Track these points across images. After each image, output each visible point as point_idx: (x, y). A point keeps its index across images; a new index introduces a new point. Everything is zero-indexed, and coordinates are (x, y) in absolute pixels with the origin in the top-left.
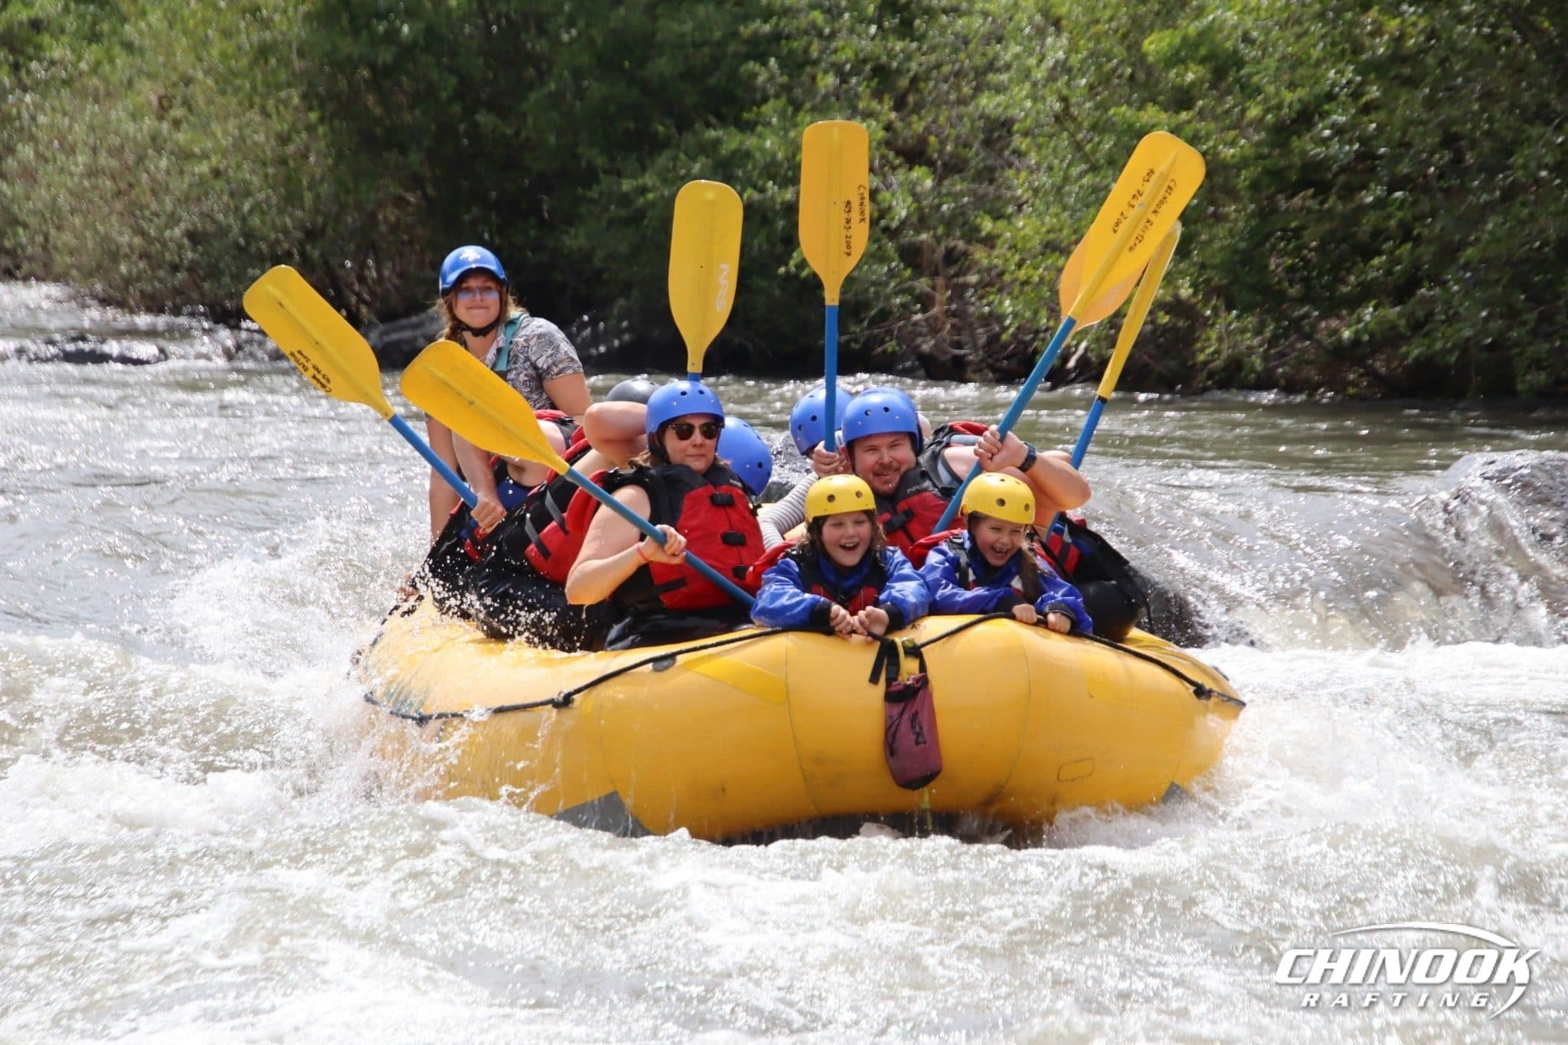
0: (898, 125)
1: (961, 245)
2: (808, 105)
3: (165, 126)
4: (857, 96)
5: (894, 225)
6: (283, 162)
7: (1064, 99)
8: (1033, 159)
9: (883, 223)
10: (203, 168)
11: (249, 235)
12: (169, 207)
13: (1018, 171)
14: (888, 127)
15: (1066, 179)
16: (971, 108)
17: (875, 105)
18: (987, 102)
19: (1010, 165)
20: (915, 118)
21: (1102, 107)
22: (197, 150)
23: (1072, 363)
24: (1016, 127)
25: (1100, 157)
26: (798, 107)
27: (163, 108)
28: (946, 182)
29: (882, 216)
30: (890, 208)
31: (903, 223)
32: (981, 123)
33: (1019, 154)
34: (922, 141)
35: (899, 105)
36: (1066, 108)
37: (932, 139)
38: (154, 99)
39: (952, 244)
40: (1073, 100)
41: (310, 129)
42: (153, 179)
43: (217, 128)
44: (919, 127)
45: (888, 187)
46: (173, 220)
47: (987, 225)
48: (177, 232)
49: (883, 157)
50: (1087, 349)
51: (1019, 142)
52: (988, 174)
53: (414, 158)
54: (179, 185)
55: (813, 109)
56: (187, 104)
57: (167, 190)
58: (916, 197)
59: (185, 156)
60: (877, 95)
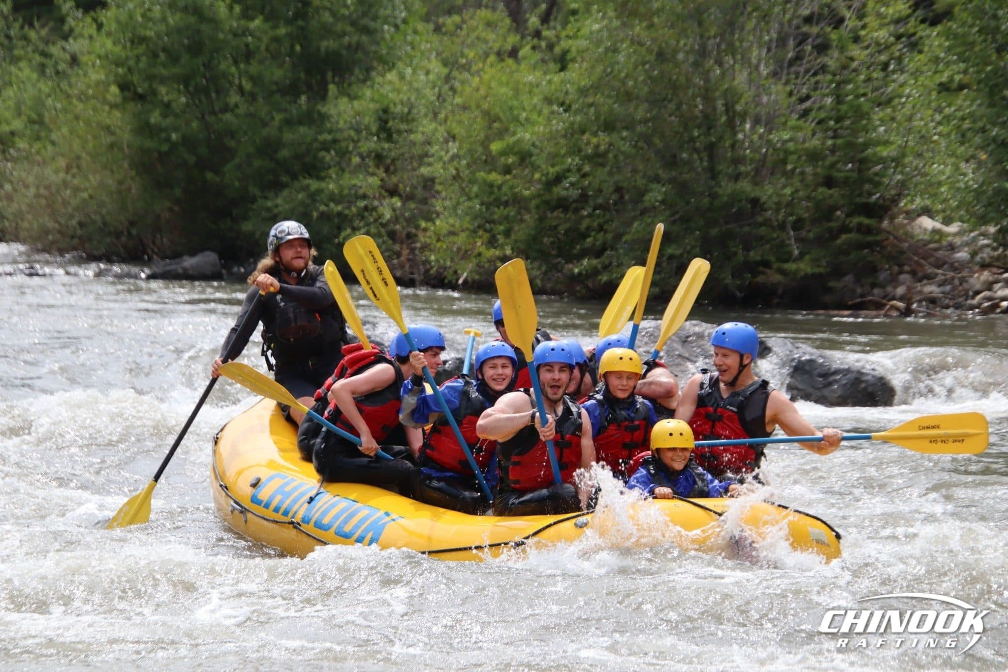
0: (386, 179)
1: (414, 231)
2: (347, 170)
3: (69, 178)
4: (369, 167)
5: (384, 221)
6: (119, 192)
7: (457, 169)
8: (444, 194)
9: (380, 221)
10: (85, 195)
11: (105, 224)
12: (70, 210)
13: (437, 199)
14: (382, 180)
15: (458, 203)
16: (417, 173)
17: (377, 171)
18: (424, 170)
19: (434, 197)
20: (393, 176)
21: (473, 173)
22: (82, 186)
23: (460, 281)
24: (437, 181)
25: (473, 195)
26: (343, 171)
27: (68, 169)
28: (408, 203)
29: (379, 218)
30: (383, 214)
31: (389, 222)
32: (420, 179)
33: (438, 192)
34: (396, 186)
35: (387, 170)
36: (458, 174)
37: (401, 185)
38: (64, 165)
39: (409, 230)
40: (461, 169)
41: (132, 179)
42: (63, 200)
43: (91, 178)
44: (395, 179)
45: (382, 205)
46: (72, 217)
47: (423, 224)
48: (74, 222)
49: (380, 193)
50: (467, 277)
51: (438, 187)
52: (425, 201)
53: (178, 192)
54: (74, 202)
55: (350, 172)
56: (79, 167)
57: (69, 203)
58: (394, 210)
59: (76, 190)
60: (377, 166)
